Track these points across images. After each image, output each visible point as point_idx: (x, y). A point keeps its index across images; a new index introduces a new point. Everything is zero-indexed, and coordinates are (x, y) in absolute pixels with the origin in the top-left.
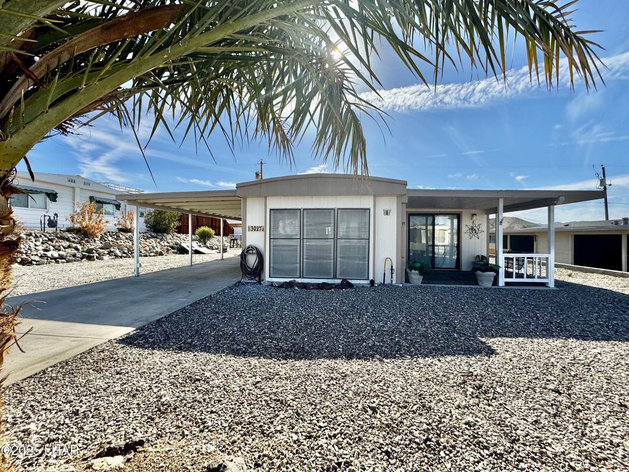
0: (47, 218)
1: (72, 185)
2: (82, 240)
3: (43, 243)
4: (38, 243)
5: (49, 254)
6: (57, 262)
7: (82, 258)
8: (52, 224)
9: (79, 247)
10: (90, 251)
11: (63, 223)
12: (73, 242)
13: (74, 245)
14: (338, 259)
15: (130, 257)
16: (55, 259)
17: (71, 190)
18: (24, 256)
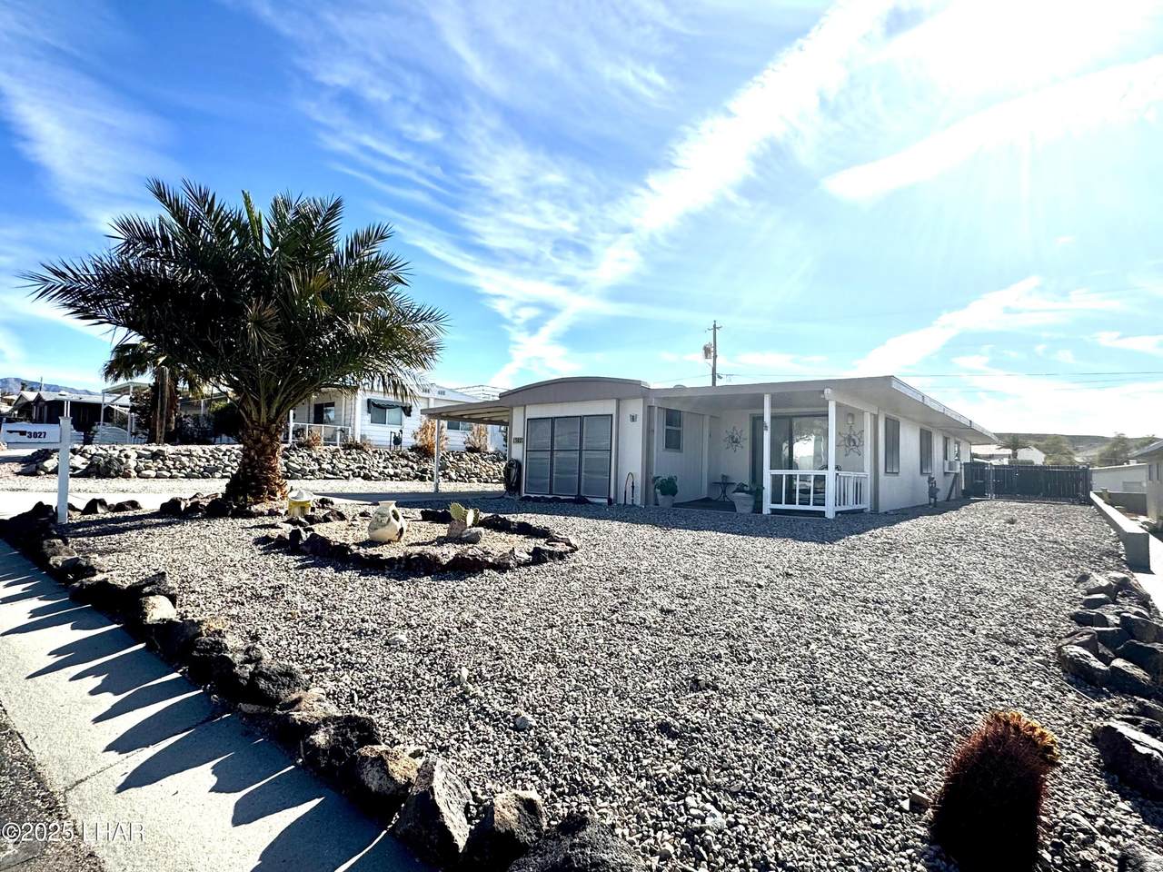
0: (393, 435)
1: (426, 395)
2: (420, 459)
3: (385, 461)
4: (381, 461)
5: (386, 471)
6: (392, 480)
7: (414, 479)
8: (397, 441)
9: (415, 466)
10: (424, 471)
11: (408, 441)
12: (412, 461)
13: (411, 464)
14: (583, 474)
15: (466, 482)
16: (391, 476)
17: (426, 401)
18: (367, 472)
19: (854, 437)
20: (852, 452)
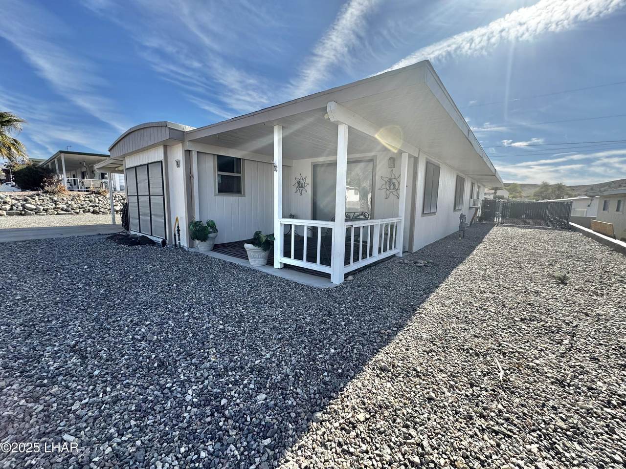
14: (152, 217)
19: (394, 181)
20: (391, 195)
